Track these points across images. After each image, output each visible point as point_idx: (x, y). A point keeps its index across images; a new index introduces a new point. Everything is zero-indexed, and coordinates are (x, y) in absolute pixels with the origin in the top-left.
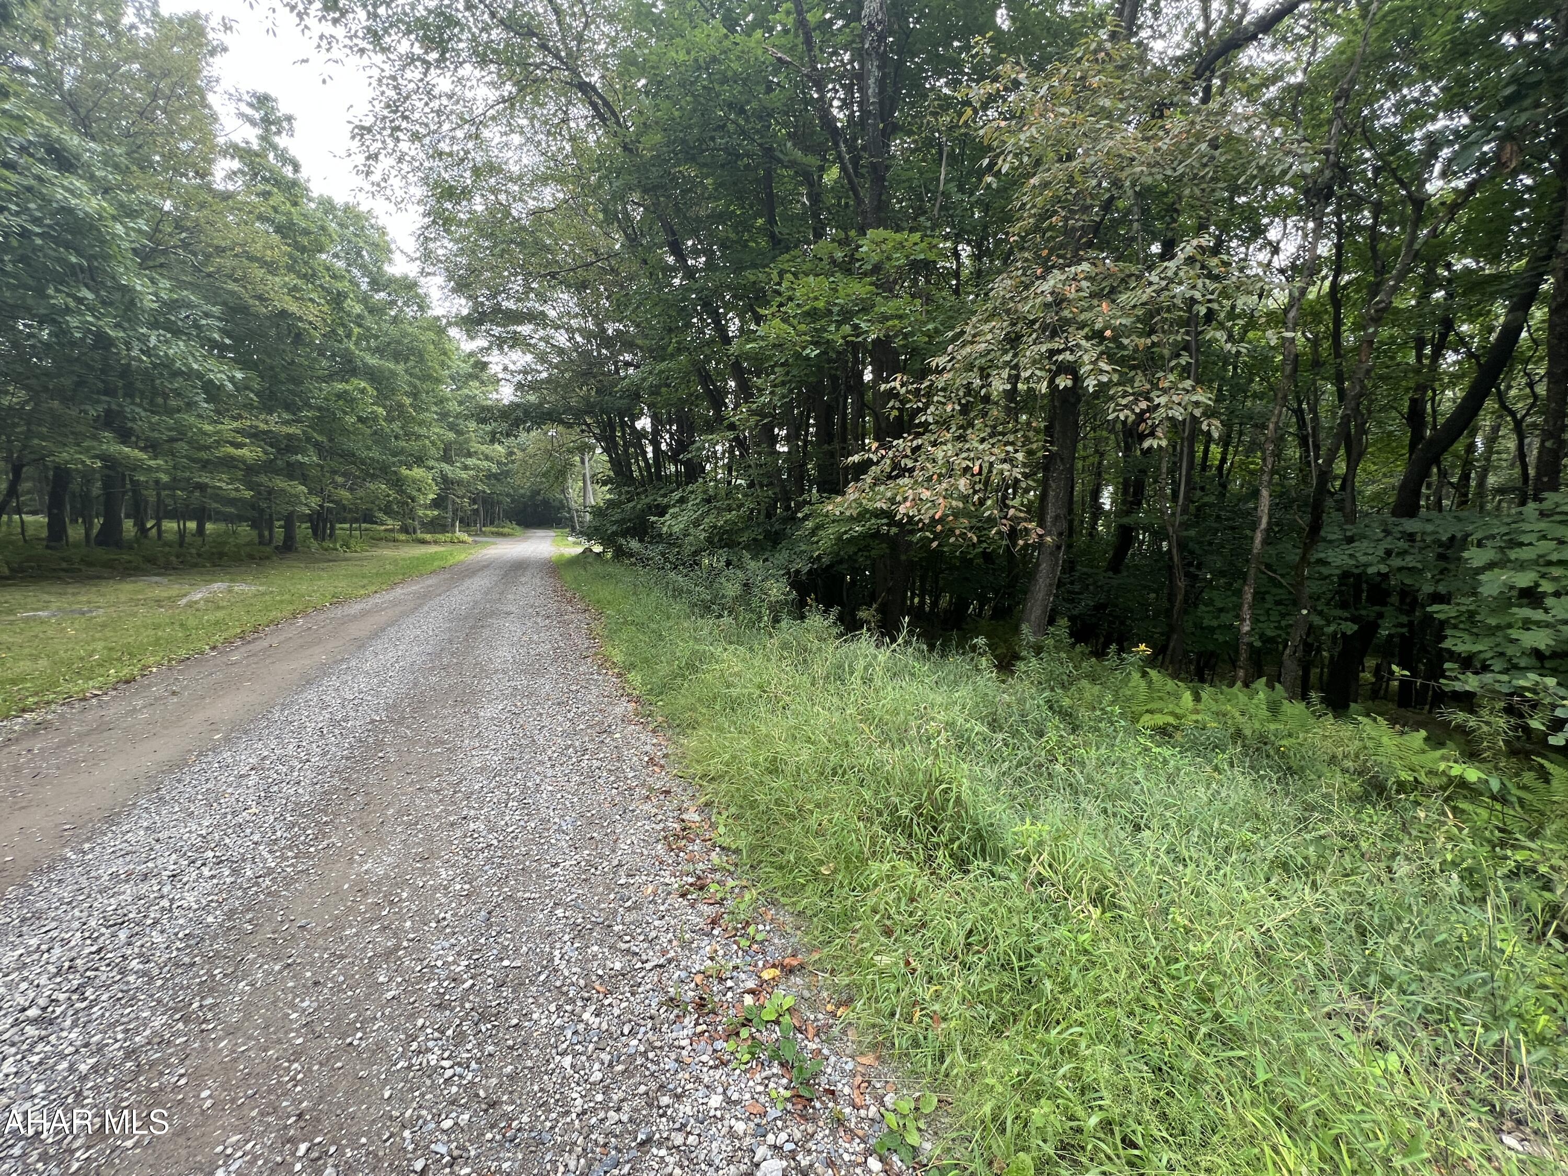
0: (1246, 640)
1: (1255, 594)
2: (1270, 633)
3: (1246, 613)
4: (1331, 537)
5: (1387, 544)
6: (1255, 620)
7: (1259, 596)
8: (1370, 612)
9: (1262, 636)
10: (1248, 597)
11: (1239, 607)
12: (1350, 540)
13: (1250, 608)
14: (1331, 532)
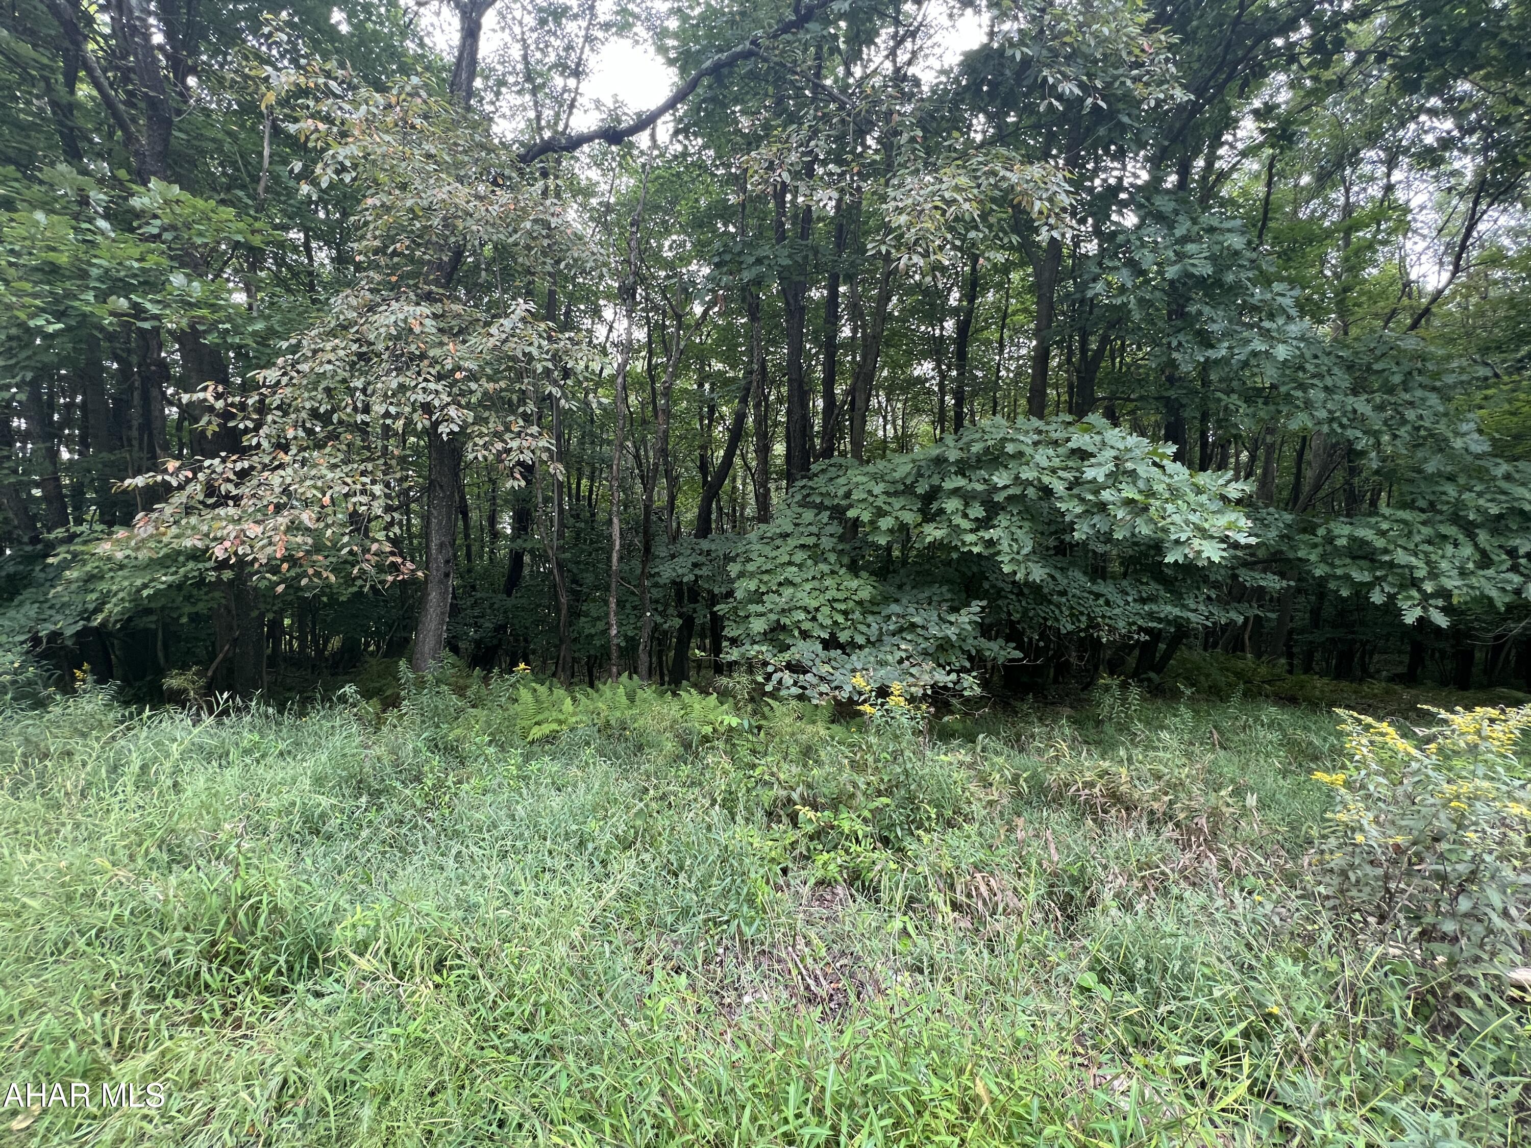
0: (615, 641)
1: (618, 604)
2: (630, 634)
3: (613, 620)
4: (662, 555)
5: (693, 559)
6: (620, 625)
7: (621, 604)
8: (687, 608)
9: (626, 636)
10: (613, 606)
11: (607, 615)
12: (673, 557)
13: (616, 614)
14: (662, 551)
